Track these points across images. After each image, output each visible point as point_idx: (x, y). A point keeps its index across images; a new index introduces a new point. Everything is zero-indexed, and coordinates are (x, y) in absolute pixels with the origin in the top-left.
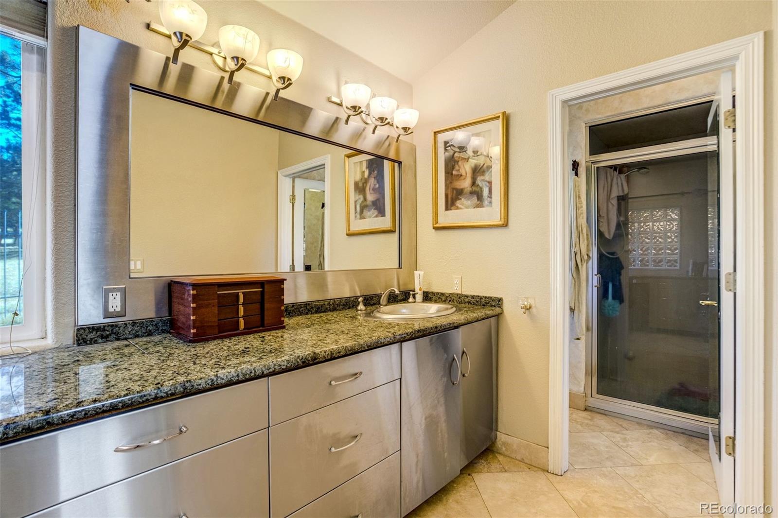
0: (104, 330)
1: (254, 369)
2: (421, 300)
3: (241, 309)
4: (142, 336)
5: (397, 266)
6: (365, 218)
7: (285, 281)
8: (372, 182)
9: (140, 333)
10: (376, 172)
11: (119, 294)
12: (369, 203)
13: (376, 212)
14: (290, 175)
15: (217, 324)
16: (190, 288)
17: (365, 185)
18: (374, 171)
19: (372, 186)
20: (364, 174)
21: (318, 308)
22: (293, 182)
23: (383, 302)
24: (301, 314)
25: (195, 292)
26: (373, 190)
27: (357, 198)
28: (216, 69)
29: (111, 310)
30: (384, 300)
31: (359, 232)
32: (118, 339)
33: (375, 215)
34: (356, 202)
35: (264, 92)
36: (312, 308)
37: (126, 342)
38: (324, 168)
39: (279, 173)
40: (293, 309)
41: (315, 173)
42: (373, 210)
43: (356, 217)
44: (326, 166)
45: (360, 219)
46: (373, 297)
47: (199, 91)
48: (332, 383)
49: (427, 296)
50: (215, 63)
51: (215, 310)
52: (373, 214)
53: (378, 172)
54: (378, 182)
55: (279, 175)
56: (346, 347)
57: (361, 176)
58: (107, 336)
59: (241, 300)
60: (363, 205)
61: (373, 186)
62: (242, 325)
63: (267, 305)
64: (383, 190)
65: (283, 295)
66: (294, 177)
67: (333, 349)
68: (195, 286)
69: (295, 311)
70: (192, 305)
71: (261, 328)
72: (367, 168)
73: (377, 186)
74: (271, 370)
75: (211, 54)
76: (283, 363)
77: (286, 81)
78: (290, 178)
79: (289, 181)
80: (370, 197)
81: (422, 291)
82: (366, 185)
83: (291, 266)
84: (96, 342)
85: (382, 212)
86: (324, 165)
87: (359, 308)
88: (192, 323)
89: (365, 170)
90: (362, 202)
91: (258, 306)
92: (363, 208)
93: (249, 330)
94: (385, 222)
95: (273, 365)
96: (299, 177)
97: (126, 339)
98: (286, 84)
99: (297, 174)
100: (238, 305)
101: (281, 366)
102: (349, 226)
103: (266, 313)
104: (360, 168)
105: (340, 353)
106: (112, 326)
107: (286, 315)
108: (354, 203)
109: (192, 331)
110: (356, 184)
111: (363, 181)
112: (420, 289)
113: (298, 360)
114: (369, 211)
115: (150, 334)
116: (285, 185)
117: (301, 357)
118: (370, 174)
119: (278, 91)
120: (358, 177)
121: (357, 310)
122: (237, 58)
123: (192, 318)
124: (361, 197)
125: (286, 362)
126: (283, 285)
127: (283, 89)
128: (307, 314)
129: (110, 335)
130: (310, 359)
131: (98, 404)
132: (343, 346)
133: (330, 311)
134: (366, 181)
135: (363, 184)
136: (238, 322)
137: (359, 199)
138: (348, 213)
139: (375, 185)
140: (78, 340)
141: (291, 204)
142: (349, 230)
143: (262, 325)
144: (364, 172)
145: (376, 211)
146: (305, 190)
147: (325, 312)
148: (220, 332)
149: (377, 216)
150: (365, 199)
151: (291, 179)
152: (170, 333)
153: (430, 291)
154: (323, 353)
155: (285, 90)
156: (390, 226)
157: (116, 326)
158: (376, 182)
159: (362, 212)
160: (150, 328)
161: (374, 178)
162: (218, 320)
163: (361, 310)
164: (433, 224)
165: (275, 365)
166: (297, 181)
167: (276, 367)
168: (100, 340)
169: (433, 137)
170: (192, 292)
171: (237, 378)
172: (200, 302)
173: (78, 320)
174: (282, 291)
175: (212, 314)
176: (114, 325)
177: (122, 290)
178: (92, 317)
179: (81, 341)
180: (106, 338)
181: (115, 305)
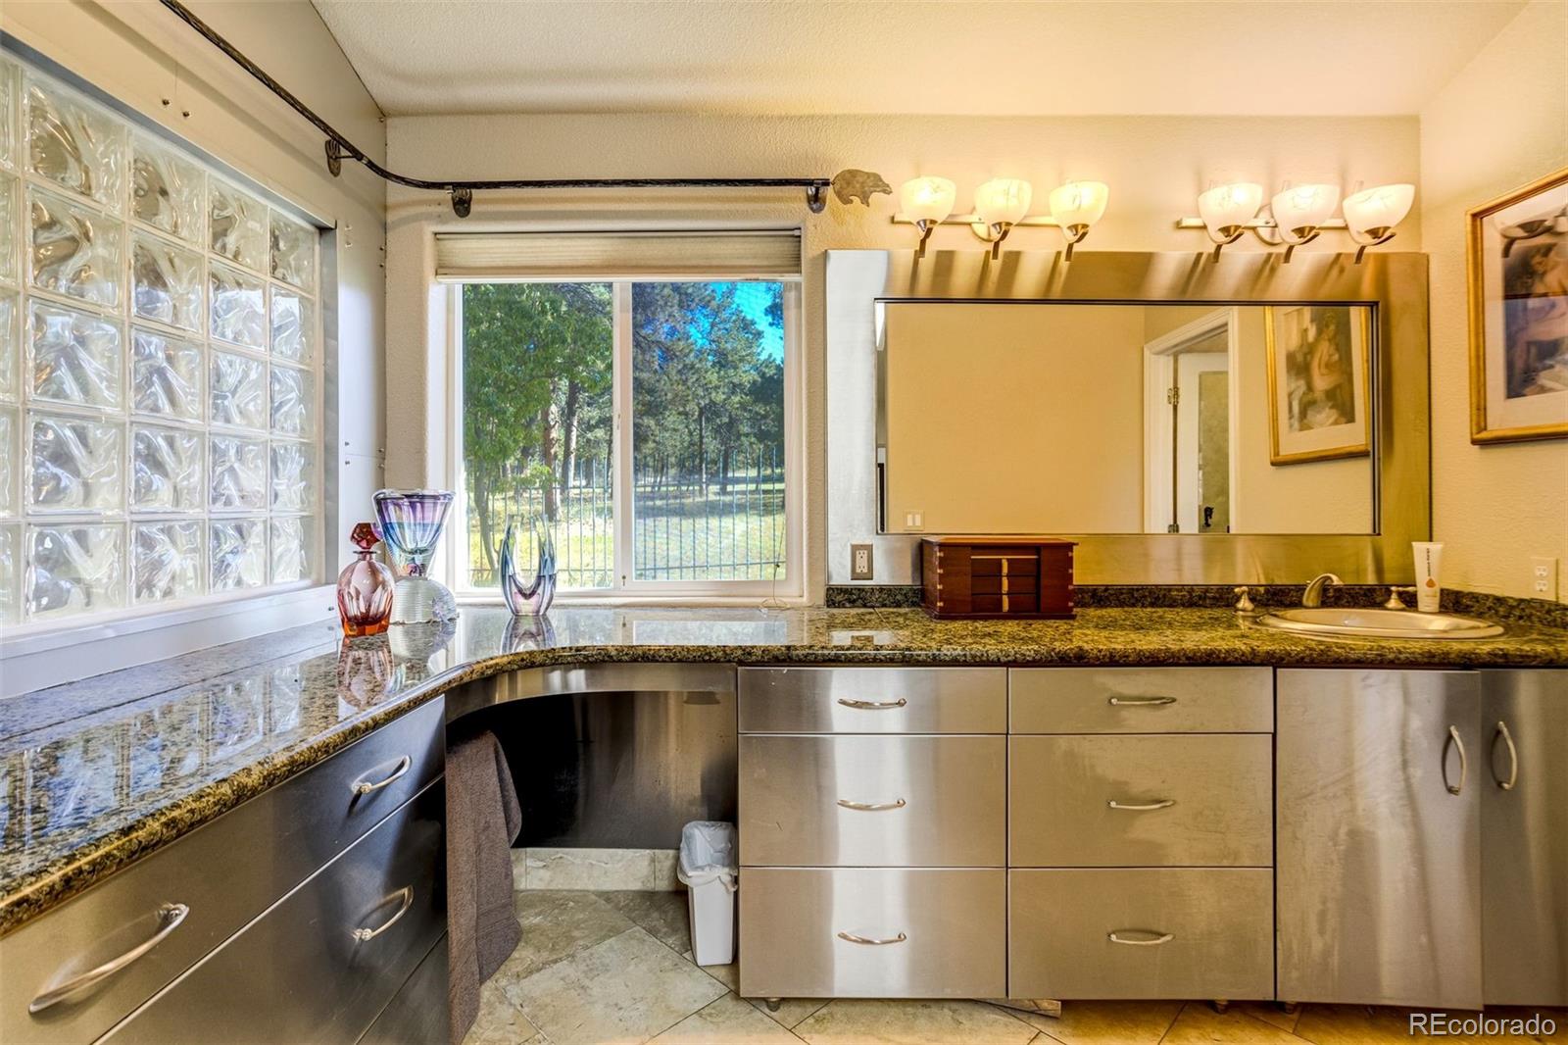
0: (851, 594)
1: (987, 652)
2: (1435, 607)
3: (1005, 582)
4: (890, 607)
5: (1369, 531)
6: (1312, 428)
7: (1074, 547)
8: (1325, 350)
9: (887, 602)
10: (1332, 327)
11: (866, 552)
12: (1319, 394)
13: (1334, 414)
14: (1168, 349)
15: (970, 599)
16: (937, 549)
17: (1309, 357)
18: (1327, 326)
19: (1325, 358)
20: (1307, 335)
21: (1156, 598)
22: (1176, 361)
23: (1307, 600)
24: (1121, 604)
25: (942, 554)
26: (1327, 366)
27: (1293, 386)
28: (977, 243)
29: (858, 571)
30: (1310, 597)
31: (1298, 457)
32: (865, 606)
33: (1331, 420)
34: (1290, 395)
35: (1054, 251)
36: (1145, 597)
37: (871, 610)
38: (1226, 331)
39: (1145, 349)
40: (1106, 594)
41: (1213, 341)
42: (1327, 410)
43: (1291, 426)
44: (1230, 327)
45: (1301, 430)
46: (1290, 590)
47: (962, 281)
48: (1113, 700)
49: (1458, 602)
50: (975, 234)
51: (969, 579)
52: (1328, 417)
53: (1337, 327)
54: (1337, 349)
55: (1147, 353)
56: (1140, 651)
57: (1300, 342)
58: (854, 601)
59: (1005, 570)
60: (1305, 400)
61: (1327, 358)
62: (1006, 606)
63: (1044, 581)
64: (1350, 364)
65: (1072, 568)
66: (1177, 352)
67: (1114, 649)
68: (942, 546)
69: (1111, 598)
70: (939, 571)
71: (1034, 614)
72: (1312, 321)
73: (1336, 357)
74: (1010, 658)
75: (970, 224)
76: (1028, 653)
77: (1081, 231)
78: (1168, 355)
79: (1166, 362)
80: (1322, 382)
81: (1437, 589)
82: (1312, 357)
83: (1170, 526)
84: (844, 606)
85: (1348, 415)
86: (1226, 324)
87: (1240, 605)
88: (938, 593)
89: (1310, 327)
90: (1304, 394)
91: (1031, 580)
92: (1307, 406)
93: (1015, 614)
94: (1356, 434)
95: (1013, 652)
96: (1189, 351)
97: (873, 607)
98: (1079, 234)
99: (1185, 346)
100: (1001, 576)
101: (1024, 655)
102: (1276, 444)
103: (1043, 592)
104: (1299, 323)
105: (1127, 657)
106: (859, 589)
107: (1094, 602)
108: (1286, 399)
109: (938, 604)
110: (1291, 358)
111: (1305, 349)
112: (1430, 584)
113: (1053, 654)
114: (1319, 412)
115: (898, 605)
116: (1158, 372)
117: (1057, 650)
118: (1320, 332)
119: (1070, 247)
120: (1294, 342)
121: (1237, 610)
122: (1000, 224)
123: (939, 587)
124: (1302, 383)
125: (1032, 652)
126: (1072, 551)
127: (1078, 241)
128: (1133, 605)
129: (857, 599)
130: (1071, 655)
131: (826, 652)
132: (1135, 649)
133: (1183, 605)
134: (1309, 350)
135: (1305, 355)
136: (1000, 602)
137: (1298, 387)
138: (1275, 420)
139: (1330, 356)
140: (828, 601)
141: (1171, 407)
142: (1277, 454)
143: (1037, 608)
144: (1306, 330)
145: (1334, 411)
146: (1200, 376)
147: (1170, 606)
148: (973, 611)
149: (1336, 423)
150: (1310, 388)
151: (1171, 359)
152: (920, 606)
153: (1466, 590)
154: (1095, 651)
155: (1083, 241)
156: (1364, 443)
157: (863, 590)
158: (1332, 350)
159: (1303, 414)
160: (899, 597)
161: (1329, 340)
162: (973, 594)
163: (1244, 610)
164: (1472, 434)
165: (1016, 653)
166: (1183, 359)
167: (1018, 656)
168: (847, 605)
169: (1469, 228)
170: (938, 554)
171: (963, 658)
172: (949, 568)
173: (829, 578)
174: (1069, 562)
175: (964, 585)
176: (861, 590)
177: (869, 548)
178: (842, 577)
179: (830, 603)
180: (853, 603)
181: (862, 566)
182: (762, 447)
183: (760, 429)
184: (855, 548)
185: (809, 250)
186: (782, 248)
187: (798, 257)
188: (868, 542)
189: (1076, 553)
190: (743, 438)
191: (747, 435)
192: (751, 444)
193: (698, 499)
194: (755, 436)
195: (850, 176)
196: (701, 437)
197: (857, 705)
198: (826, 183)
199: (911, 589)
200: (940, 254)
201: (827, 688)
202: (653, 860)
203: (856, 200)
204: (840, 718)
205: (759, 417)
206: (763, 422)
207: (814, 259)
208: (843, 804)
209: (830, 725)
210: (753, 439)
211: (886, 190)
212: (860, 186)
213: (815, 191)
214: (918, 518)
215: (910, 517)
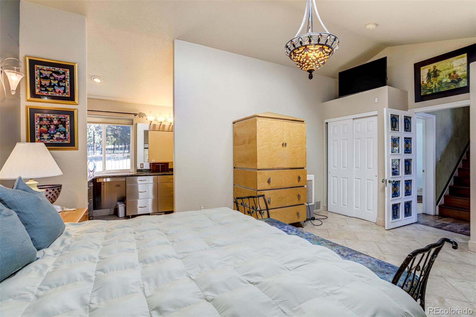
1: (155, 174)
3: (160, 168)
9: (146, 172)
15: (156, 170)
28: (159, 123)
35: (169, 125)
47: (157, 128)
48: (169, 179)
59: (160, 166)
62: (160, 171)
63: (165, 167)
70: (152, 166)
74: (158, 175)
75: (157, 121)
76: (160, 174)
84: (139, 172)
91: (163, 167)
97: (143, 172)
103: (164, 169)
109: (152, 171)
113: (163, 174)
123: (152, 168)
131: (137, 175)
143: (164, 171)
152: (150, 172)
154: (167, 174)
160: (148, 171)
170: (152, 164)
171: (153, 175)
173: (137, 168)
174: (168, 165)
175: (155, 168)
176: (142, 170)
177: (143, 164)
178: (139, 168)
179: (137, 171)
180: (141, 171)
181: (142, 167)
182: (115, 139)
183: (115, 133)
184: (141, 164)
185: (134, 122)
186: (131, 121)
187: (133, 123)
188: (143, 163)
189: (169, 164)
190: (109, 136)
191: (110, 135)
192: (112, 138)
193: (93, 156)
194: (113, 135)
195: (140, 113)
196: (94, 135)
197: (141, 181)
198: (137, 114)
199: (149, 169)
200: (154, 124)
201: (137, 179)
202: (110, 210)
203: (141, 117)
204: (139, 182)
205: (114, 130)
206: (116, 131)
207: (135, 124)
208: (139, 192)
209: (137, 183)
210: (112, 136)
211: (146, 116)
212: (141, 115)
213: (135, 115)
214: (154, 160)
215: (153, 160)
